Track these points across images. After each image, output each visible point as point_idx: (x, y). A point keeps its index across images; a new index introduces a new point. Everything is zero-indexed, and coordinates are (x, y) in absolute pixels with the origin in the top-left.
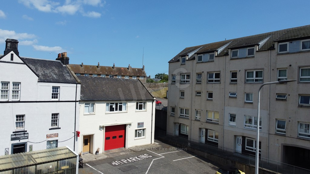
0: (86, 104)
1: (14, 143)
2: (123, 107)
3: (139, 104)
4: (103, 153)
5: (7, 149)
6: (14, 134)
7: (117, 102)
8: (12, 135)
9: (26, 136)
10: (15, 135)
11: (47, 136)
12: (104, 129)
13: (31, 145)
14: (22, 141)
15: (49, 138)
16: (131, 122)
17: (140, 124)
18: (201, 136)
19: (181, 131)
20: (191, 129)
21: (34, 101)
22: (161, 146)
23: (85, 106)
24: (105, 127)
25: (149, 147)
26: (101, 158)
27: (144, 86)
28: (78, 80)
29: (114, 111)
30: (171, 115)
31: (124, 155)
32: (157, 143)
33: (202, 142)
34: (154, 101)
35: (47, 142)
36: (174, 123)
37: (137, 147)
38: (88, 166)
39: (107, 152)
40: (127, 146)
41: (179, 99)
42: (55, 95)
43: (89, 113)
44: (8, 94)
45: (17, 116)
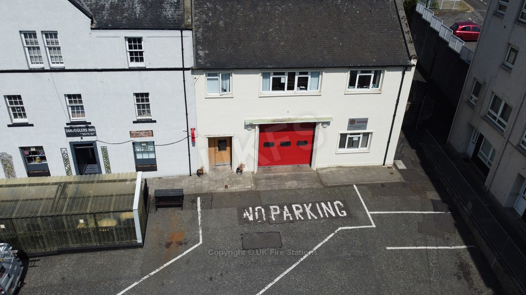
0: (208, 76)
1: (73, 141)
3: (358, 75)
4: (253, 172)
5: (64, 150)
6: (69, 126)
7: (291, 71)
8: (66, 128)
9: (92, 132)
10: (71, 128)
11: (132, 134)
12: (255, 128)
13: (104, 147)
14: (86, 139)
15: (135, 137)
16: (329, 116)
17: (356, 123)
18: (518, 194)
19: (480, 151)
20: (499, 164)
21: (92, 68)
22: (403, 180)
23: (208, 79)
24: (257, 125)
25: (368, 175)
26: (237, 188)
27: (401, 17)
28: (189, 18)
29: (283, 89)
30: (469, 101)
31: (291, 189)
32: (401, 165)
33: (517, 210)
34: (409, 68)
35: (133, 143)
36: (469, 124)
37: (341, 169)
38: (197, 204)
39: (264, 171)
40: (314, 165)
41: (500, 66)
42: (137, 55)
43: (217, 95)
44: (42, 55)
45: (69, 96)
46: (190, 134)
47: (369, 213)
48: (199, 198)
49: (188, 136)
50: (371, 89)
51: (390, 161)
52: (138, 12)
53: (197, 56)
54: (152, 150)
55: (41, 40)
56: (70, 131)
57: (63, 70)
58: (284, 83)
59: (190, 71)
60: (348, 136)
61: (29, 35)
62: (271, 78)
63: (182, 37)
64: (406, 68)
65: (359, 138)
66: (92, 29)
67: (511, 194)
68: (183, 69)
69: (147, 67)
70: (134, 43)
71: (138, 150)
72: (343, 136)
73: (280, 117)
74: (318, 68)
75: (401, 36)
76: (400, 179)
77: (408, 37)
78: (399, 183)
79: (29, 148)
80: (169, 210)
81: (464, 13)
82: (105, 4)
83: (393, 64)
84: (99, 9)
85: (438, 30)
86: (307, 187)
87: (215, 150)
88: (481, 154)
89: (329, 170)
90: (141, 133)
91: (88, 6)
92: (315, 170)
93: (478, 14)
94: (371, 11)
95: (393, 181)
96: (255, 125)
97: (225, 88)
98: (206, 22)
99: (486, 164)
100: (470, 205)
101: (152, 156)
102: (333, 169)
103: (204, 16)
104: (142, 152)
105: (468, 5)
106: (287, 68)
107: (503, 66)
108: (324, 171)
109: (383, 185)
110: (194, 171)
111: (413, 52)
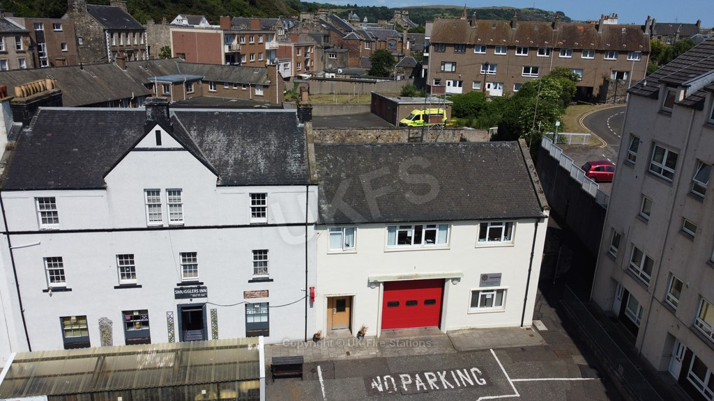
0: (331, 230)
1: (181, 303)
2: (439, 234)
3: (488, 228)
4: (376, 336)
5: (170, 314)
6: (179, 287)
7: (418, 224)
8: (176, 289)
9: (203, 293)
10: (182, 289)
11: (246, 295)
12: (379, 286)
13: (213, 309)
14: (196, 301)
15: (248, 298)
16: (459, 271)
17: (488, 279)
18: (671, 355)
19: (627, 308)
20: (647, 322)
21: (212, 225)
22: (544, 343)
23: (331, 234)
24: (382, 282)
25: (505, 338)
26: (360, 354)
27: (528, 166)
28: (314, 173)
29: (410, 243)
30: (609, 252)
31: (420, 356)
32: (541, 327)
33: (672, 373)
34: (541, 220)
35: (246, 305)
36: (611, 278)
37: (475, 331)
38: (317, 374)
39: (389, 335)
40: (444, 327)
41: (636, 217)
42: (259, 211)
43: (340, 250)
44: (162, 212)
45: (183, 254)
46: (308, 294)
47: (511, 381)
48: (319, 367)
49: (306, 296)
50: (503, 242)
51: (528, 322)
52: (262, 167)
53: (320, 211)
54: (265, 312)
55: (164, 198)
56: (181, 292)
57: (182, 227)
58: (410, 238)
59: (313, 226)
60: (481, 294)
61: (153, 192)
62: (397, 231)
63: (307, 192)
64: (539, 219)
65: (493, 295)
66: (217, 186)
67: (663, 356)
68: (306, 224)
69: (269, 223)
70: (258, 199)
71: (250, 313)
72: (475, 293)
73: (407, 274)
74: (447, 220)
75: (531, 186)
76: (541, 341)
77: (538, 187)
78: (541, 346)
79: (132, 312)
80: (288, 381)
81: (597, 148)
82: (228, 160)
83: (525, 216)
84: (223, 165)
85: (569, 170)
86: (438, 352)
87: (333, 312)
88: (628, 312)
89: (461, 333)
90: (256, 294)
91: (211, 162)
92: (445, 332)
93: (612, 150)
94: (497, 160)
95: (534, 344)
96: (379, 283)
97: (347, 243)
98: (328, 174)
99: (635, 322)
100: (621, 369)
101: (264, 319)
102: (466, 332)
103: (325, 168)
104: (254, 315)
105: (600, 139)
106: (414, 222)
107: (640, 217)
108: (456, 334)
109: (523, 349)
110: (310, 336)
111: (544, 203)
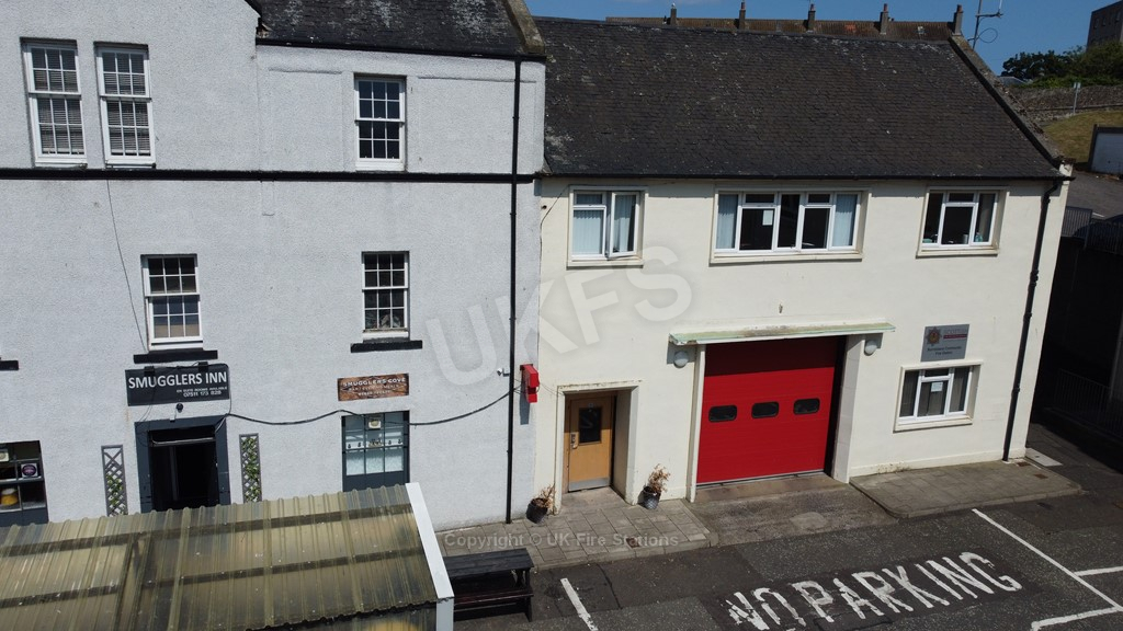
0: (579, 200)
1: (149, 419)
2: (836, 221)
3: (944, 207)
4: (687, 499)
5: (112, 452)
6: (141, 366)
7: (790, 190)
8: (130, 374)
9: (218, 385)
10: (150, 373)
11: (345, 390)
12: (696, 359)
13: (248, 436)
14: (195, 410)
15: (351, 398)
16: (880, 319)
17: (941, 340)
22: (1082, 489)
23: (577, 213)
24: (705, 347)
25: (990, 484)
27: (992, 84)
28: (534, 34)
29: (768, 247)
31: (817, 535)
34: (1056, 186)
35: (343, 418)
37: (911, 475)
38: (567, 598)
39: (714, 496)
40: (844, 470)
42: (380, 135)
44: (84, 125)
45: (154, 263)
46: (517, 384)
47: (1076, 575)
48: (565, 582)
49: (511, 394)
50: (972, 244)
51: (1018, 449)
52: (386, 16)
53: (549, 150)
54: (395, 442)
55: (89, 74)
56: (146, 382)
57: (152, 174)
58: (772, 226)
59: (531, 186)
60: (922, 379)
61: (51, 54)
62: (740, 210)
63: (517, 81)
64: (1049, 186)
65: (946, 383)
66: (259, 42)
68: (514, 179)
69: (411, 170)
71: (354, 446)
72: (911, 376)
74: (857, 179)
76: (1072, 486)
77: (1028, 121)
86: (855, 525)
87: (571, 442)
89: (882, 479)
90: (373, 385)
92: (847, 482)
94: (921, 72)
95: (1060, 493)
96: (700, 347)
101: (394, 464)
102: (893, 478)
104: (364, 454)
106: (781, 181)
108: (873, 483)
109: (1042, 503)
111: (1054, 150)
